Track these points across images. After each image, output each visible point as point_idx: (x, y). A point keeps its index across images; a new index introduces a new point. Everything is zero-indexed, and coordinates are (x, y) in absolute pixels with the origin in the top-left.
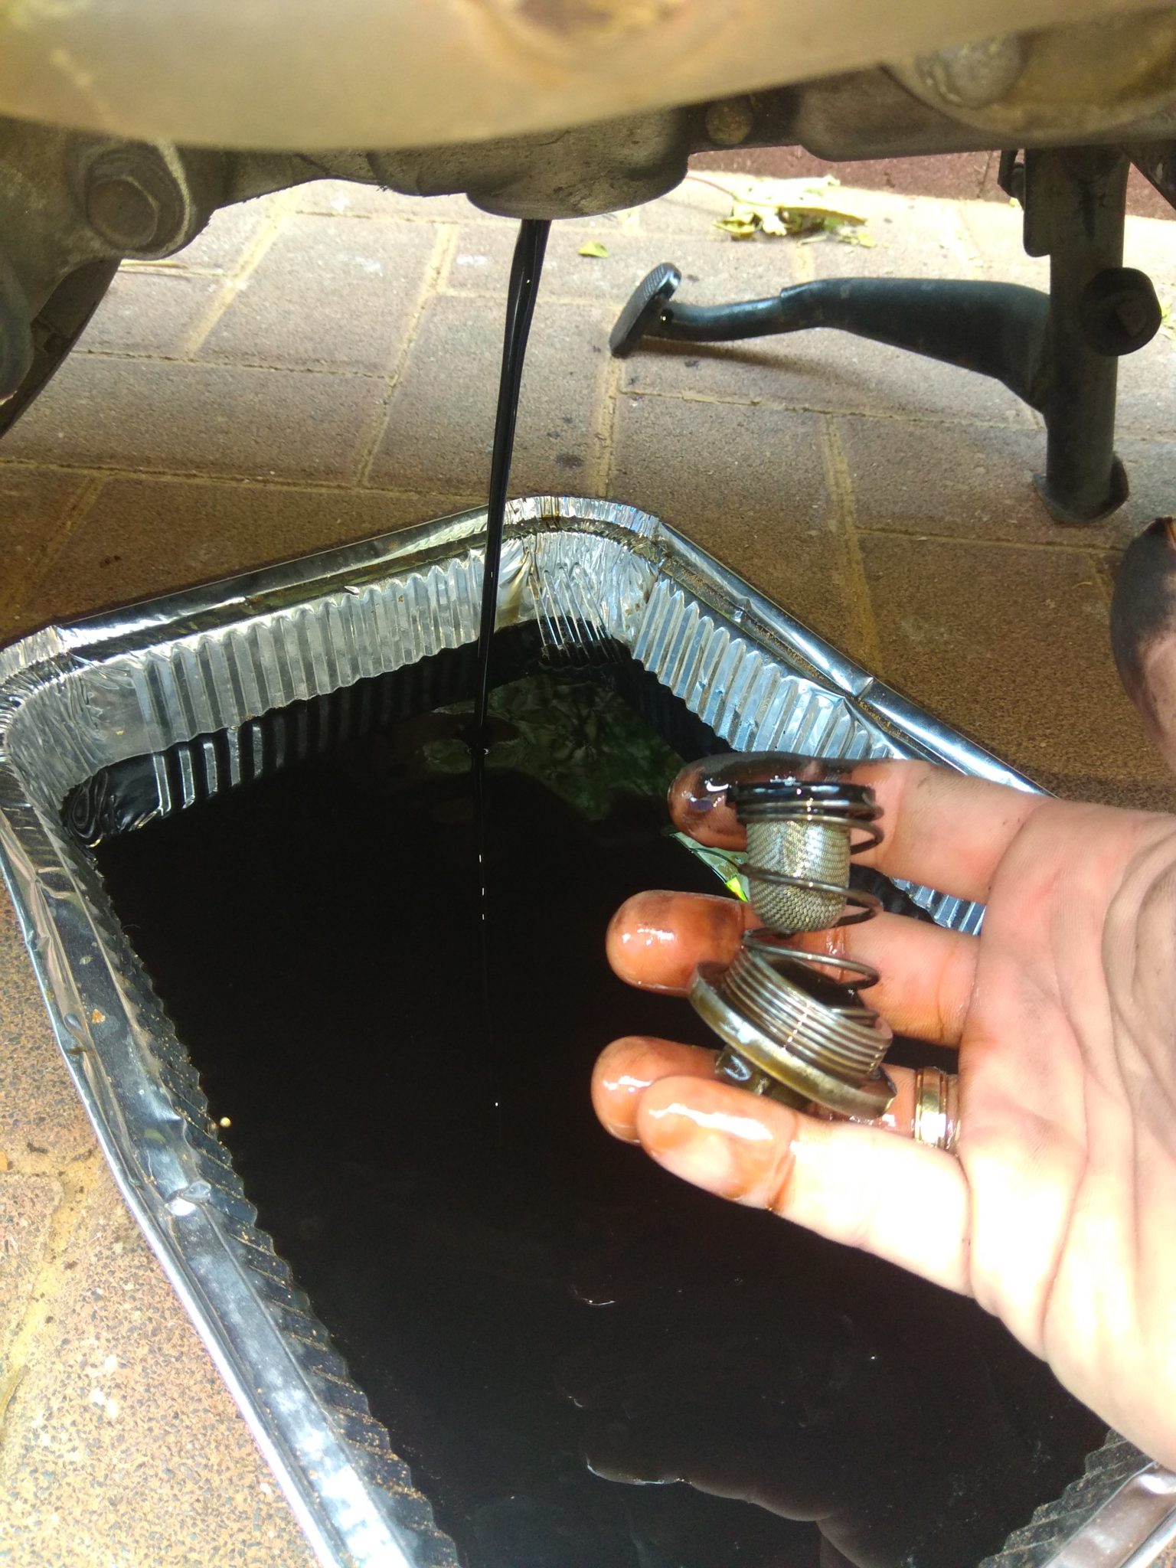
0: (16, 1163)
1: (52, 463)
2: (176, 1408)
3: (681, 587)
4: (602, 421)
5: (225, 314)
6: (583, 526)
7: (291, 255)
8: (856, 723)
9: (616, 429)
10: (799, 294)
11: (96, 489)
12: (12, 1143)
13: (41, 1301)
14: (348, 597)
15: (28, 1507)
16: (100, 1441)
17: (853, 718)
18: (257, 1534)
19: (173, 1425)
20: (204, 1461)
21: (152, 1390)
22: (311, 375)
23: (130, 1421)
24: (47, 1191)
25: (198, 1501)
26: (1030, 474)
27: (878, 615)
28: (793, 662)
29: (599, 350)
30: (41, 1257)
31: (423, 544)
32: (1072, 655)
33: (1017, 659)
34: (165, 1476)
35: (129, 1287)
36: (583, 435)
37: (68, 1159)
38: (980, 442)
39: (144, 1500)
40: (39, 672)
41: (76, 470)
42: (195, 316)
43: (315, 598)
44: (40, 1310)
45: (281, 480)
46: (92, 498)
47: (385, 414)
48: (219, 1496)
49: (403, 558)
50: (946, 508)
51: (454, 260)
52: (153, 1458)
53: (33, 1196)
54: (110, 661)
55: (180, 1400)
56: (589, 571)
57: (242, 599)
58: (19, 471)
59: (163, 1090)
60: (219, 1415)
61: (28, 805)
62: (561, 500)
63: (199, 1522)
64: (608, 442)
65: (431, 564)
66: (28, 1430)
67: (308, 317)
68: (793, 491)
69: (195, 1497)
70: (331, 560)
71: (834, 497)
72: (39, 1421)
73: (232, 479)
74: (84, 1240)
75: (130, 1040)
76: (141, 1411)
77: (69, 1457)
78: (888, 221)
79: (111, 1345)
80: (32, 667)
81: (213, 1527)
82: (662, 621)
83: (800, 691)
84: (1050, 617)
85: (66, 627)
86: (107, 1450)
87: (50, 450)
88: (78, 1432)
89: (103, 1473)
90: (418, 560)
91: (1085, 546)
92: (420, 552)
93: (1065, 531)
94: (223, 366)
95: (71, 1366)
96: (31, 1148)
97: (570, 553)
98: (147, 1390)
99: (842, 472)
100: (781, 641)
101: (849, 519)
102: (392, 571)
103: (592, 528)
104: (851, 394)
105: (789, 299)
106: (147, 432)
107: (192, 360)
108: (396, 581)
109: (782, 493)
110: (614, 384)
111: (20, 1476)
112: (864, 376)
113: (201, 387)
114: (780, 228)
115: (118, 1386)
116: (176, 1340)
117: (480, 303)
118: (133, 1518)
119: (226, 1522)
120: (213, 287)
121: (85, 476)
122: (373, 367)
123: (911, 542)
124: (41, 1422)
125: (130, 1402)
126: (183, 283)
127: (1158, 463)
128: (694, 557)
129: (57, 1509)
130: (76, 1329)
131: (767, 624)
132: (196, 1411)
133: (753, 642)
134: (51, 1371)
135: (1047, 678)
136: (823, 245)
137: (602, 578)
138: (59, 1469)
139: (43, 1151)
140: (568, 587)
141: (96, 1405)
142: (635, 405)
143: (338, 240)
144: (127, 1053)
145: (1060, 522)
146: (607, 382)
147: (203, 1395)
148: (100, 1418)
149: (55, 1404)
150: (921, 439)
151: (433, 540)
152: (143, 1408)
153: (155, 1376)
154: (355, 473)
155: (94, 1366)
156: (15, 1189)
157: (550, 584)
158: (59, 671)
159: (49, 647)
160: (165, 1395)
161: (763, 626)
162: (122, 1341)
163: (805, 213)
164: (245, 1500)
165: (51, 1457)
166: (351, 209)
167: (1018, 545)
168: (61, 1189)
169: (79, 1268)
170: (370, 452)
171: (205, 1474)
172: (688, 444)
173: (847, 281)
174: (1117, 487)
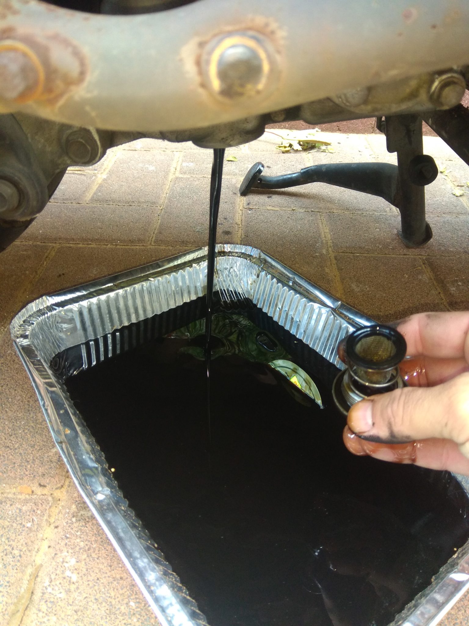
0: (35, 491)
1: (38, 242)
2: (98, 576)
3: (269, 274)
4: (238, 218)
5: (99, 187)
6: (233, 254)
7: (122, 165)
8: (336, 318)
9: (243, 221)
10: (307, 171)
11: (54, 250)
12: (33, 484)
13: (46, 540)
14: (150, 282)
15: (44, 615)
16: (70, 589)
17: (335, 316)
18: (130, 621)
19: (97, 583)
20: (109, 595)
21: (89, 570)
22: (131, 207)
23: (81, 582)
24: (47, 501)
25: (107, 609)
26: (396, 230)
27: (343, 283)
28: (312, 298)
29: (236, 194)
30: (45, 524)
31: (176, 263)
32: (415, 294)
33: (395, 296)
34: (94, 601)
35: (79, 533)
36: (231, 224)
37: (54, 489)
38: (377, 220)
39: (87, 610)
40: (41, 313)
41: (47, 244)
42: (88, 188)
43: (138, 283)
44: (46, 544)
45: (122, 244)
46: (53, 253)
47: (159, 220)
48: (115, 608)
49: (169, 268)
50: (366, 244)
51: (182, 164)
52: (90, 594)
53: (42, 502)
54: (66, 308)
55: (99, 574)
56: (236, 270)
57: (112, 284)
58: (26, 245)
59: (92, 456)
60: (114, 578)
61: (39, 359)
62: (225, 245)
63: (108, 617)
64: (241, 226)
65: (179, 269)
66: (43, 587)
67: (129, 187)
68: (309, 240)
69: (106, 608)
70: (143, 270)
71: (324, 242)
72: (47, 583)
73: (104, 245)
74: (61, 518)
75: (79, 439)
76: (85, 578)
77: (59, 596)
78: (339, 143)
79: (73, 555)
80: (38, 311)
81: (113, 619)
82: (263, 286)
83: (315, 308)
84: (406, 281)
85: (49, 296)
86: (72, 593)
87: (37, 237)
88: (62, 586)
89: (72, 601)
90: (175, 268)
91: (418, 255)
92: (175, 266)
93: (410, 250)
94: (99, 205)
95: (58, 563)
96: (40, 485)
97: (229, 264)
98: (87, 570)
99: (327, 233)
100: (307, 291)
101: (330, 249)
102: (165, 273)
103: (236, 255)
104: (328, 205)
105: (304, 172)
106: (72, 229)
107: (87, 204)
108: (167, 276)
109: (305, 241)
110: (242, 205)
111: (41, 603)
112: (333, 198)
113: (91, 213)
114: (300, 148)
115: (76, 569)
116: (97, 552)
117: (192, 179)
118: (83, 617)
119: (118, 616)
120: (94, 177)
121: (50, 246)
122: (154, 203)
123: (353, 256)
124: (48, 583)
125: (80, 575)
126: (83, 176)
127: (444, 224)
128: (274, 263)
129: (55, 615)
130: (60, 549)
131: (301, 285)
132: (105, 577)
133: (297, 291)
134: (51, 565)
135: (406, 302)
136: (316, 153)
137: (241, 272)
138: (55, 600)
139: (45, 486)
140: (229, 276)
141: (68, 576)
142: (250, 212)
143: (139, 159)
144: (78, 444)
145: (408, 247)
146: (239, 205)
147: (108, 571)
148: (70, 581)
149: (53, 576)
150: (355, 220)
151: (179, 262)
152: (86, 577)
153: (90, 565)
154: (149, 240)
155: (67, 562)
156: (35, 500)
157: (222, 275)
158: (47, 311)
159: (44, 304)
160: (93, 571)
161: (300, 286)
162: (77, 553)
163: (309, 142)
164: (125, 608)
165: (52, 596)
166: (143, 148)
167: (393, 256)
168: (52, 499)
169: (59, 528)
170: (154, 233)
171: (109, 600)
172: (270, 225)
173: (325, 165)
174: (428, 233)
